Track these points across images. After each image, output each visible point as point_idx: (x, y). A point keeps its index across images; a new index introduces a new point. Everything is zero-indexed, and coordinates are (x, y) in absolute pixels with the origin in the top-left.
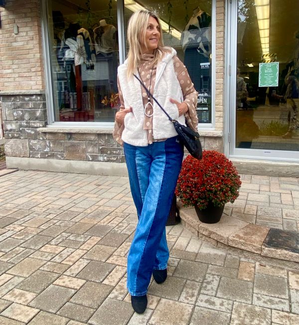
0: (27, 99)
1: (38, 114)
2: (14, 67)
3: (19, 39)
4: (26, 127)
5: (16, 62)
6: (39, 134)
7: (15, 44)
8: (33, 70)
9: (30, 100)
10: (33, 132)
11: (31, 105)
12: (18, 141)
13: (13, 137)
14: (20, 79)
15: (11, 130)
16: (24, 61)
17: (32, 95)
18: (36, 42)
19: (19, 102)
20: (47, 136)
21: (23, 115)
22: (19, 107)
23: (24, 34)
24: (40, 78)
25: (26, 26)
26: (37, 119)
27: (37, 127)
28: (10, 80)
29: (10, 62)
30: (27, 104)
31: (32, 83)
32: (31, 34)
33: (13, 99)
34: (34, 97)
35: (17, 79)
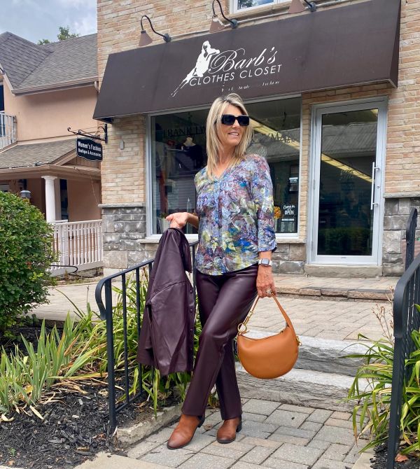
0: (128, 211)
1: (138, 226)
2: (118, 180)
3: (124, 154)
4: (126, 238)
5: (120, 175)
6: (138, 246)
7: (120, 159)
8: (136, 183)
9: (132, 213)
10: (132, 244)
11: (132, 217)
12: (117, 252)
13: (112, 249)
14: (123, 192)
15: (111, 242)
16: (128, 175)
17: (134, 208)
18: (140, 157)
19: (120, 215)
20: (146, 247)
21: (123, 227)
22: (120, 220)
23: (130, 149)
24: (142, 191)
25: (132, 142)
26: (137, 230)
27: (136, 239)
28: (113, 193)
29: (114, 176)
30: (129, 216)
31: (134, 196)
32: (136, 149)
33: (114, 211)
34: (135, 210)
35: (120, 192)
